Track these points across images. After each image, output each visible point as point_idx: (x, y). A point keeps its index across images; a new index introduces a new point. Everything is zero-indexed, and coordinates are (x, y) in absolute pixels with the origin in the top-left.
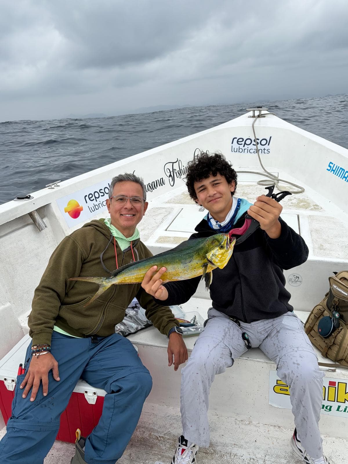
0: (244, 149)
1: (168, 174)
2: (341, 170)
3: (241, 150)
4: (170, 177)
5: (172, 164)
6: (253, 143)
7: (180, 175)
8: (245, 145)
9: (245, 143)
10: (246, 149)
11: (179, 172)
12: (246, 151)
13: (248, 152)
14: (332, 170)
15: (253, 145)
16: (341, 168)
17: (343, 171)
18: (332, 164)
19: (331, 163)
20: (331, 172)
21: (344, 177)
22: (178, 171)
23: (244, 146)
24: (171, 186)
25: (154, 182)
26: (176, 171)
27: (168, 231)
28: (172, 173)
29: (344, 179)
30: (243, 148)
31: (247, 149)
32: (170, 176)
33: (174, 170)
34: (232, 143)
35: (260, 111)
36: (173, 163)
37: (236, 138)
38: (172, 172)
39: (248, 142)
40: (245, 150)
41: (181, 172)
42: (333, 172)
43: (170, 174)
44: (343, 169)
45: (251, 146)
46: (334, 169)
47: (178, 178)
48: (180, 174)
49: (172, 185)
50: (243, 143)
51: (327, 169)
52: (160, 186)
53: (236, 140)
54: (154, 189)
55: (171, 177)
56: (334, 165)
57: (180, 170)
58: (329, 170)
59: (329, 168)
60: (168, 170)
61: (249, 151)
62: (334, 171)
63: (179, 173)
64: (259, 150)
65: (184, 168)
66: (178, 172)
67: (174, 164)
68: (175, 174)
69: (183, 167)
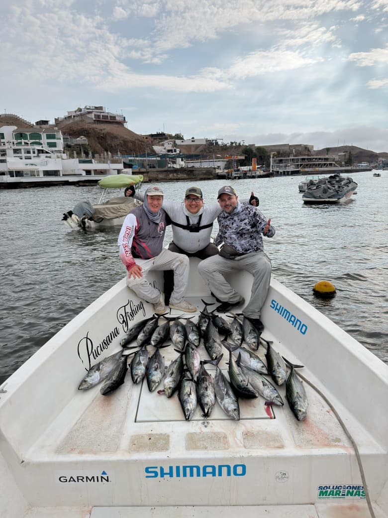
1: (121, 321)
2: (286, 312)
4: (123, 323)
14: (276, 309)
16: (285, 310)
17: (288, 314)
18: (275, 302)
19: (273, 300)
20: (275, 310)
21: (290, 320)
22: (130, 312)
25: (108, 336)
26: (128, 314)
27: (137, 422)
28: (125, 318)
29: (291, 322)
32: (124, 321)
33: (126, 314)
36: (125, 306)
38: (125, 316)
41: (133, 313)
42: (277, 311)
43: (123, 320)
44: (288, 312)
46: (278, 308)
47: (131, 320)
51: (271, 306)
52: (114, 337)
54: (109, 345)
56: (278, 304)
57: (132, 311)
58: (273, 308)
59: (273, 306)
60: (121, 316)
62: (279, 310)
63: (131, 315)
68: (128, 318)
69: (135, 307)
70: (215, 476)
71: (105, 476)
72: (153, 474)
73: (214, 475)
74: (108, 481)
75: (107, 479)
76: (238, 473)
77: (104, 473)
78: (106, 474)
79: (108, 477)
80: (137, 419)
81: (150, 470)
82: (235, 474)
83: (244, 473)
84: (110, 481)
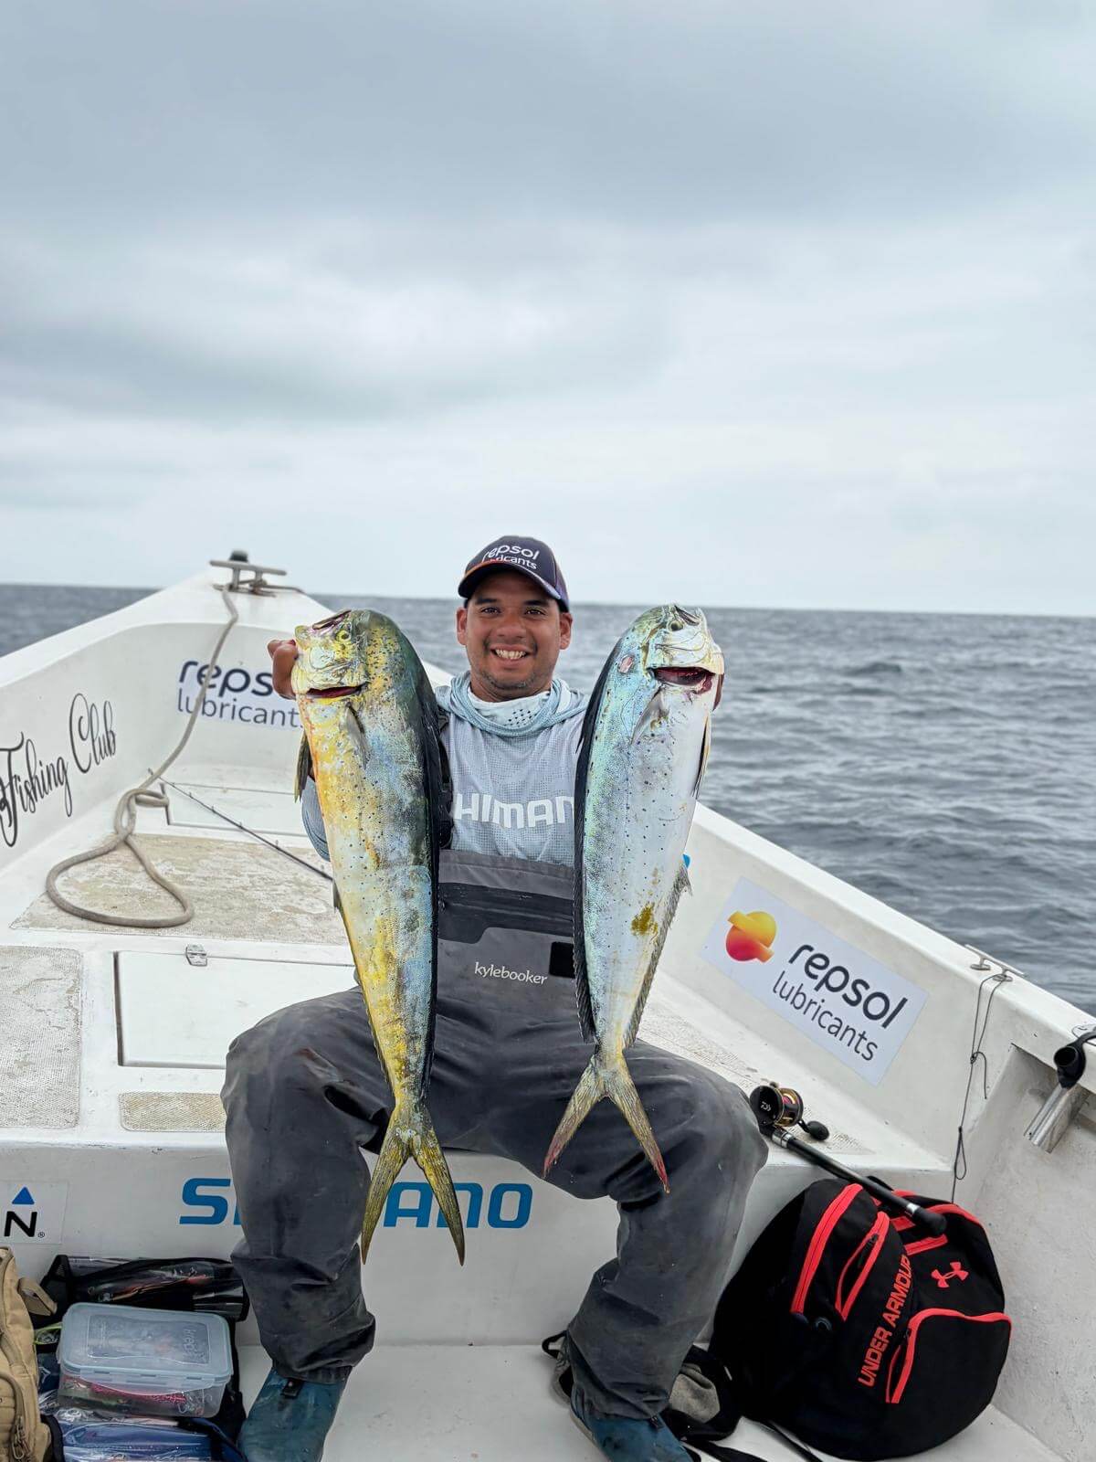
0: (222, 707)
3: (209, 708)
5: (6, 753)
6: (254, 685)
7: (31, 798)
8: (227, 691)
9: (225, 684)
10: (228, 705)
11: (30, 788)
12: (227, 711)
13: (233, 717)
15: (255, 692)
22: (26, 782)
23: (221, 694)
24: (8, 844)
26: (19, 784)
27: (128, 1065)
28: (8, 791)
30: (219, 701)
31: (231, 707)
32: (4, 802)
33: (14, 780)
34: (182, 679)
36: (10, 751)
37: (195, 663)
38: (9, 787)
39: (237, 681)
40: (225, 709)
41: (34, 788)
45: (246, 698)
47: (26, 810)
48: (32, 793)
49: (11, 842)
50: (219, 681)
53: (193, 671)
55: (6, 810)
57: (31, 779)
61: (238, 713)
63: (28, 793)
64: (274, 714)
65: (42, 772)
66: (26, 787)
67: (13, 753)
68: (17, 797)
69: (41, 768)
70: (426, 1225)
71: (24, 1212)
72: (208, 1211)
73: (423, 1222)
74: (30, 1231)
75: (28, 1224)
76: (503, 1217)
77: (24, 1198)
78: (32, 1202)
79: (34, 1215)
80: (128, 1057)
81: (202, 1191)
82: (495, 1221)
83: (521, 1220)
84: (41, 1235)
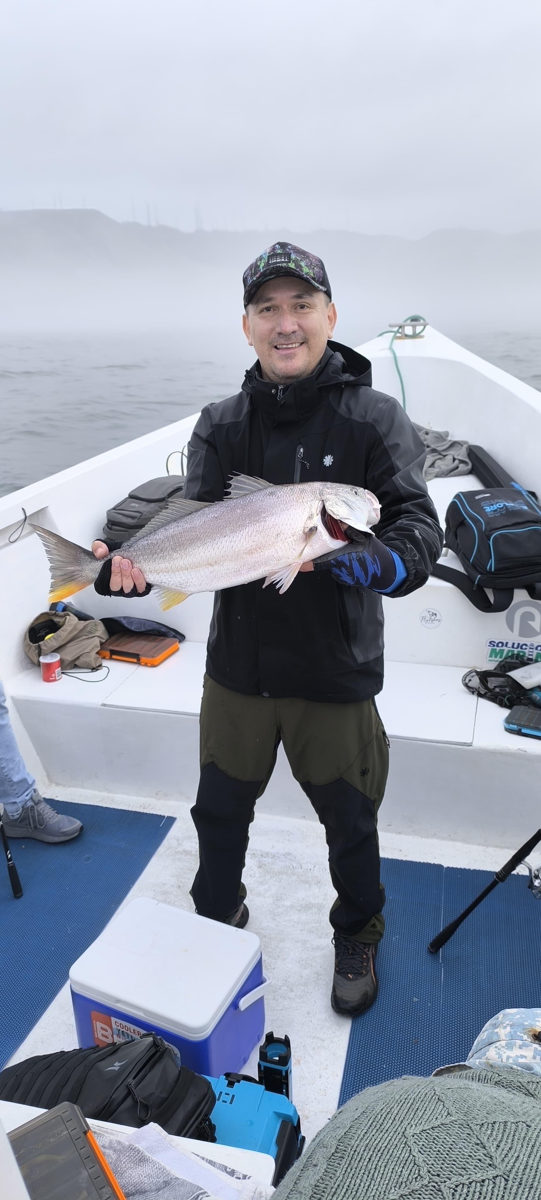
35: (414, 327)
